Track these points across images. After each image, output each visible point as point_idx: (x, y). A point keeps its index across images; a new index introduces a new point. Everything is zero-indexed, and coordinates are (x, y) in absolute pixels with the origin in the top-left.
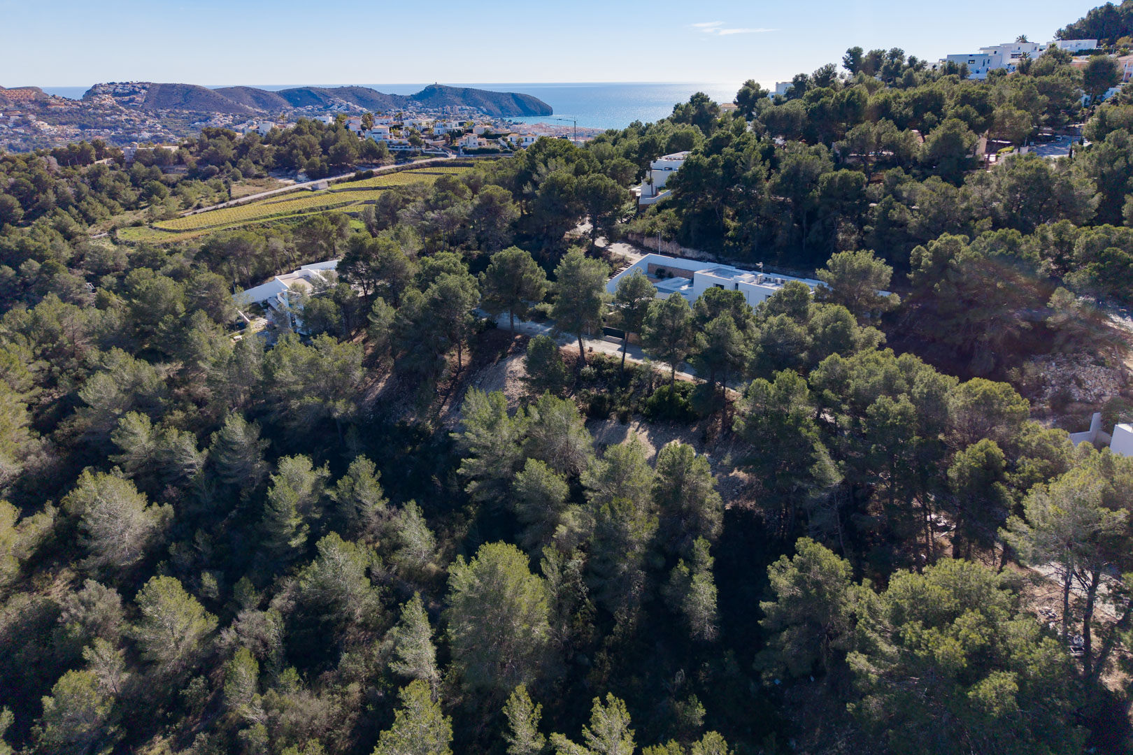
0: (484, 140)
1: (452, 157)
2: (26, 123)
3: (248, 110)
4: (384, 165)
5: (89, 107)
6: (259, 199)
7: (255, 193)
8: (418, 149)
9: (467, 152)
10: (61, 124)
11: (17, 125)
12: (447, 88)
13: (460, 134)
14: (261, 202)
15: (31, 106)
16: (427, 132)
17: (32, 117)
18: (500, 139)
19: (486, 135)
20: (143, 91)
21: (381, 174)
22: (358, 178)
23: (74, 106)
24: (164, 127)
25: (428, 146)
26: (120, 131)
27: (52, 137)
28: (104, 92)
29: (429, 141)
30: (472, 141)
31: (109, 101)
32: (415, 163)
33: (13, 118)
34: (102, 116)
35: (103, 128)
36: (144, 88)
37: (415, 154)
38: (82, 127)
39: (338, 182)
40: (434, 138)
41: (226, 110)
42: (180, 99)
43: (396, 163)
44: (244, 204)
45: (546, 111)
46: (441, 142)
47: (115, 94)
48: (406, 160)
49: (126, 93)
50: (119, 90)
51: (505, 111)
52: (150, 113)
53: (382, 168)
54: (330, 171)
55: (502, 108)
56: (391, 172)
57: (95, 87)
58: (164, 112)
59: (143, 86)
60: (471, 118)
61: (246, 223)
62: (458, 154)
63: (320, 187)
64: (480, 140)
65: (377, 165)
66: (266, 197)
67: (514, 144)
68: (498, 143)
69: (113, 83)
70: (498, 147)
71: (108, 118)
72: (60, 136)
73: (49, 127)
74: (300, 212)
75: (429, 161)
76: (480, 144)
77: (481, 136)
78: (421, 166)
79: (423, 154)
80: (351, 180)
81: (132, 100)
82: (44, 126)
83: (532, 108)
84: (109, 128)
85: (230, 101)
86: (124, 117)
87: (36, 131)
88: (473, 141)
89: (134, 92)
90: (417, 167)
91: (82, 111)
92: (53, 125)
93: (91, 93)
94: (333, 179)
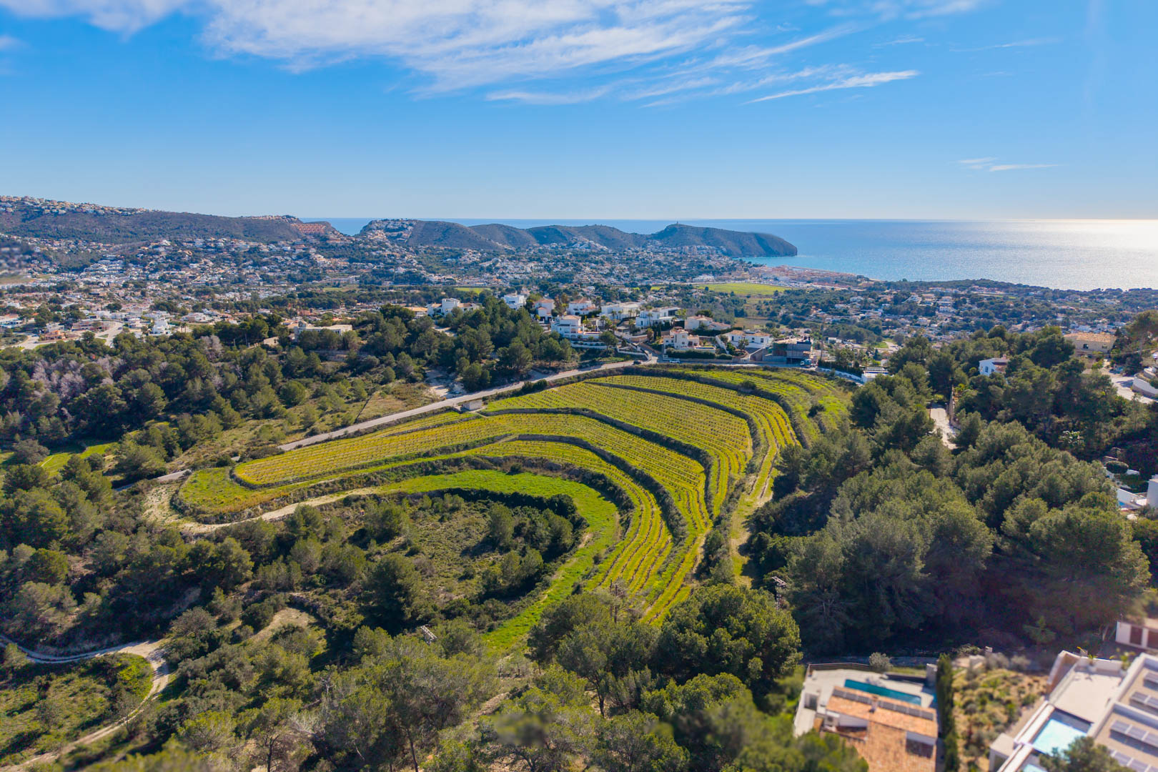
0: (696, 339)
1: (653, 360)
2: (306, 256)
3: (497, 247)
4: (564, 370)
5: (360, 242)
6: (389, 425)
7: (390, 411)
8: (610, 348)
9: (673, 355)
10: (335, 257)
11: (299, 257)
12: (688, 227)
13: (667, 326)
14: (389, 431)
15: (314, 241)
16: (627, 323)
17: (312, 251)
18: (717, 337)
19: (701, 331)
20: (410, 228)
21: (557, 384)
22: (526, 391)
23: (348, 242)
24: (420, 263)
25: (624, 343)
26: (382, 265)
27: (324, 269)
28: (378, 228)
29: (627, 336)
30: (680, 340)
31: (380, 236)
32: (604, 367)
33: (298, 251)
34: (369, 250)
35: (368, 262)
36: (411, 225)
37: (606, 354)
38: (351, 261)
39: (499, 397)
40: (634, 331)
41: (478, 246)
42: (439, 235)
43: (580, 368)
44: (367, 432)
45: (790, 251)
46: (642, 337)
47: (387, 230)
48: (594, 364)
49: (395, 229)
50: (390, 226)
51: (746, 251)
52: (411, 249)
53: (561, 375)
54: (492, 380)
55: (742, 248)
56: (570, 381)
57: (371, 223)
58: (422, 248)
59: (411, 222)
60: (709, 258)
61: (346, 475)
62: (660, 356)
63: (472, 406)
64: (691, 338)
65: (555, 370)
66: (399, 422)
67: (735, 345)
68: (714, 342)
69: (386, 220)
70: (714, 350)
71: (374, 253)
72: (331, 268)
73: (324, 260)
74: (427, 455)
75: (620, 365)
76: (690, 344)
77: (694, 332)
78: (611, 373)
79: (617, 355)
80: (516, 394)
81: (399, 236)
82: (321, 259)
83: (775, 248)
84: (373, 262)
85: (483, 238)
86: (388, 252)
87: (313, 263)
88: (682, 339)
89: (402, 229)
90: (605, 374)
91: (353, 246)
92: (329, 258)
93: (368, 228)
94: (494, 392)
